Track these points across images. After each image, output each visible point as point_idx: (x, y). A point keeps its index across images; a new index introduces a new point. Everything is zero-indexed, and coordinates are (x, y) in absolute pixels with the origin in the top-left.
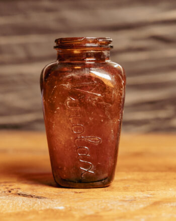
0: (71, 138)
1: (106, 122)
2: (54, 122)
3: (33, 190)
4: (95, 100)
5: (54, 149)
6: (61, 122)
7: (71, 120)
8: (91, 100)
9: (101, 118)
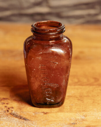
0: (42, 84)
1: (61, 77)
2: (32, 77)
3: (20, 109)
4: (55, 66)
5: (32, 89)
6: (36, 76)
7: (42, 75)
8: (53, 65)
9: (58, 75)
